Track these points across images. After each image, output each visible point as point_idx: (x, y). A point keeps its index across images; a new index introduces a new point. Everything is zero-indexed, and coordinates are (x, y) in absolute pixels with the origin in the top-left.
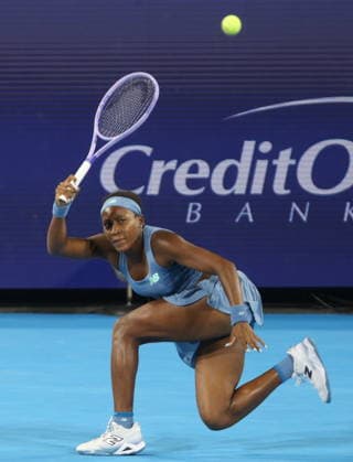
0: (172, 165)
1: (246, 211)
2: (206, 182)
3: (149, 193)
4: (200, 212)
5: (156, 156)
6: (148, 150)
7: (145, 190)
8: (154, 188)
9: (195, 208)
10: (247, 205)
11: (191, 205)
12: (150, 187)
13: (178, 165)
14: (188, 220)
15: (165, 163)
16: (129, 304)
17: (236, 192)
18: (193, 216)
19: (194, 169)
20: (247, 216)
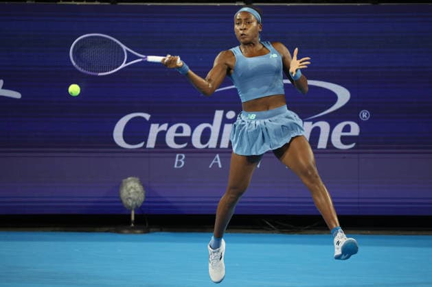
0: (164, 127)
1: (217, 160)
2: (188, 139)
3: (148, 146)
4: (184, 160)
6: (147, 116)
7: (145, 144)
8: (151, 143)
9: (180, 157)
10: (218, 156)
11: (178, 155)
12: (148, 142)
13: (168, 128)
14: (176, 166)
15: (160, 126)
16: (132, 225)
17: (210, 147)
18: (179, 163)
19: (180, 130)
20: (217, 163)
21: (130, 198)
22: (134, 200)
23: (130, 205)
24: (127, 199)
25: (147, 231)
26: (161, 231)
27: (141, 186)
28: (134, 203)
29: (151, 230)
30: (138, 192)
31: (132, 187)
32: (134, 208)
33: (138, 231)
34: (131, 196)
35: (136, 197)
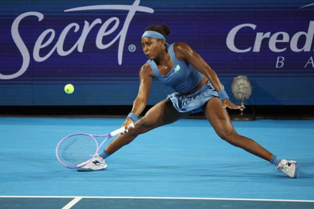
0: (268, 35)
1: (310, 61)
2: (287, 45)
3: (254, 51)
4: (283, 62)
5: (258, 30)
6: (254, 27)
7: (252, 49)
8: (257, 48)
9: (281, 59)
10: (311, 58)
11: (278, 58)
14: (277, 67)
15: (264, 34)
16: (242, 114)
17: (305, 51)
18: (280, 64)
19: (280, 37)
20: (311, 64)
21: (240, 92)
22: (243, 94)
23: (240, 97)
24: (238, 93)
25: (254, 119)
26: (265, 118)
27: (249, 83)
28: (243, 96)
29: (257, 118)
30: (246, 88)
31: (241, 84)
32: (243, 100)
33: (247, 119)
34: (241, 91)
35: (244, 92)
